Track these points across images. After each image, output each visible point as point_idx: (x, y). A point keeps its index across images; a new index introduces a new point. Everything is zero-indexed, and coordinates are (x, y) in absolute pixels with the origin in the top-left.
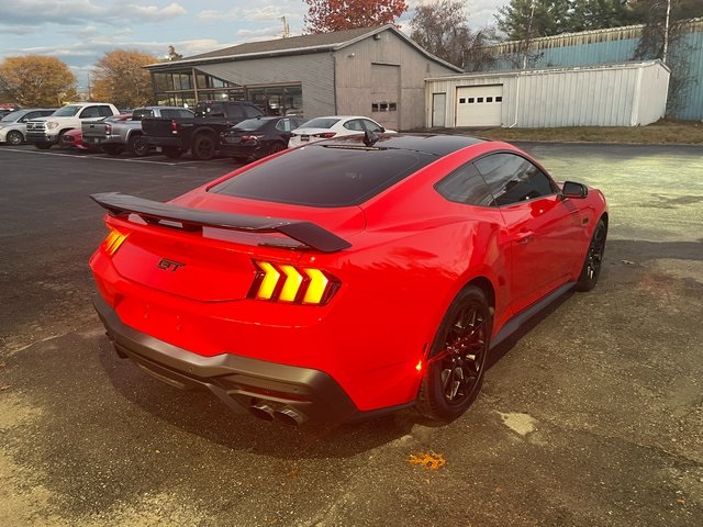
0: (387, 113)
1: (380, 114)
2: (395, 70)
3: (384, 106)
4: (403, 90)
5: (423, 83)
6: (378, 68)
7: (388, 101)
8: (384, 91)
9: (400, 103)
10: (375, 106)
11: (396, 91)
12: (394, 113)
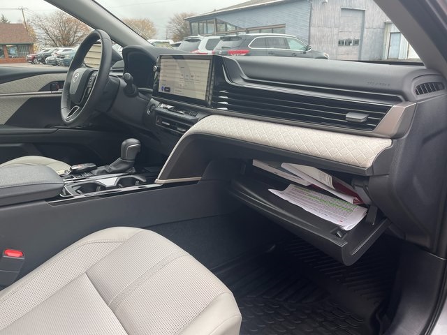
0: (351, 48)
1: (344, 49)
2: (360, 14)
3: (348, 43)
4: (365, 30)
5: (382, 24)
6: (346, 13)
7: (352, 38)
8: (350, 30)
9: (362, 40)
10: (341, 43)
11: (360, 30)
12: (357, 47)
